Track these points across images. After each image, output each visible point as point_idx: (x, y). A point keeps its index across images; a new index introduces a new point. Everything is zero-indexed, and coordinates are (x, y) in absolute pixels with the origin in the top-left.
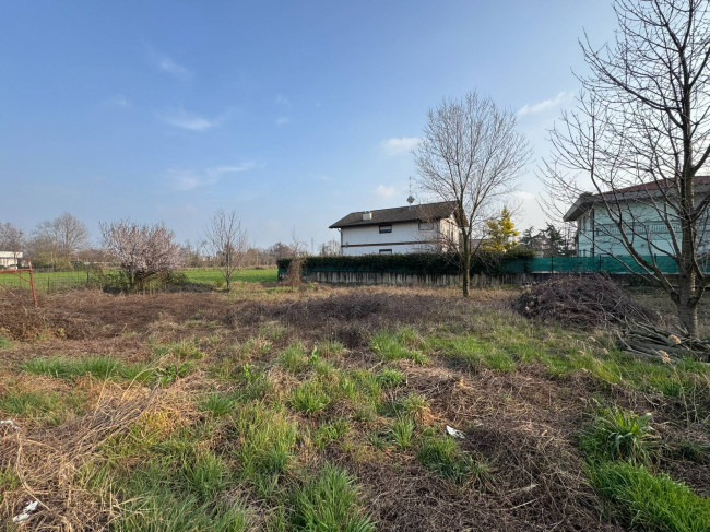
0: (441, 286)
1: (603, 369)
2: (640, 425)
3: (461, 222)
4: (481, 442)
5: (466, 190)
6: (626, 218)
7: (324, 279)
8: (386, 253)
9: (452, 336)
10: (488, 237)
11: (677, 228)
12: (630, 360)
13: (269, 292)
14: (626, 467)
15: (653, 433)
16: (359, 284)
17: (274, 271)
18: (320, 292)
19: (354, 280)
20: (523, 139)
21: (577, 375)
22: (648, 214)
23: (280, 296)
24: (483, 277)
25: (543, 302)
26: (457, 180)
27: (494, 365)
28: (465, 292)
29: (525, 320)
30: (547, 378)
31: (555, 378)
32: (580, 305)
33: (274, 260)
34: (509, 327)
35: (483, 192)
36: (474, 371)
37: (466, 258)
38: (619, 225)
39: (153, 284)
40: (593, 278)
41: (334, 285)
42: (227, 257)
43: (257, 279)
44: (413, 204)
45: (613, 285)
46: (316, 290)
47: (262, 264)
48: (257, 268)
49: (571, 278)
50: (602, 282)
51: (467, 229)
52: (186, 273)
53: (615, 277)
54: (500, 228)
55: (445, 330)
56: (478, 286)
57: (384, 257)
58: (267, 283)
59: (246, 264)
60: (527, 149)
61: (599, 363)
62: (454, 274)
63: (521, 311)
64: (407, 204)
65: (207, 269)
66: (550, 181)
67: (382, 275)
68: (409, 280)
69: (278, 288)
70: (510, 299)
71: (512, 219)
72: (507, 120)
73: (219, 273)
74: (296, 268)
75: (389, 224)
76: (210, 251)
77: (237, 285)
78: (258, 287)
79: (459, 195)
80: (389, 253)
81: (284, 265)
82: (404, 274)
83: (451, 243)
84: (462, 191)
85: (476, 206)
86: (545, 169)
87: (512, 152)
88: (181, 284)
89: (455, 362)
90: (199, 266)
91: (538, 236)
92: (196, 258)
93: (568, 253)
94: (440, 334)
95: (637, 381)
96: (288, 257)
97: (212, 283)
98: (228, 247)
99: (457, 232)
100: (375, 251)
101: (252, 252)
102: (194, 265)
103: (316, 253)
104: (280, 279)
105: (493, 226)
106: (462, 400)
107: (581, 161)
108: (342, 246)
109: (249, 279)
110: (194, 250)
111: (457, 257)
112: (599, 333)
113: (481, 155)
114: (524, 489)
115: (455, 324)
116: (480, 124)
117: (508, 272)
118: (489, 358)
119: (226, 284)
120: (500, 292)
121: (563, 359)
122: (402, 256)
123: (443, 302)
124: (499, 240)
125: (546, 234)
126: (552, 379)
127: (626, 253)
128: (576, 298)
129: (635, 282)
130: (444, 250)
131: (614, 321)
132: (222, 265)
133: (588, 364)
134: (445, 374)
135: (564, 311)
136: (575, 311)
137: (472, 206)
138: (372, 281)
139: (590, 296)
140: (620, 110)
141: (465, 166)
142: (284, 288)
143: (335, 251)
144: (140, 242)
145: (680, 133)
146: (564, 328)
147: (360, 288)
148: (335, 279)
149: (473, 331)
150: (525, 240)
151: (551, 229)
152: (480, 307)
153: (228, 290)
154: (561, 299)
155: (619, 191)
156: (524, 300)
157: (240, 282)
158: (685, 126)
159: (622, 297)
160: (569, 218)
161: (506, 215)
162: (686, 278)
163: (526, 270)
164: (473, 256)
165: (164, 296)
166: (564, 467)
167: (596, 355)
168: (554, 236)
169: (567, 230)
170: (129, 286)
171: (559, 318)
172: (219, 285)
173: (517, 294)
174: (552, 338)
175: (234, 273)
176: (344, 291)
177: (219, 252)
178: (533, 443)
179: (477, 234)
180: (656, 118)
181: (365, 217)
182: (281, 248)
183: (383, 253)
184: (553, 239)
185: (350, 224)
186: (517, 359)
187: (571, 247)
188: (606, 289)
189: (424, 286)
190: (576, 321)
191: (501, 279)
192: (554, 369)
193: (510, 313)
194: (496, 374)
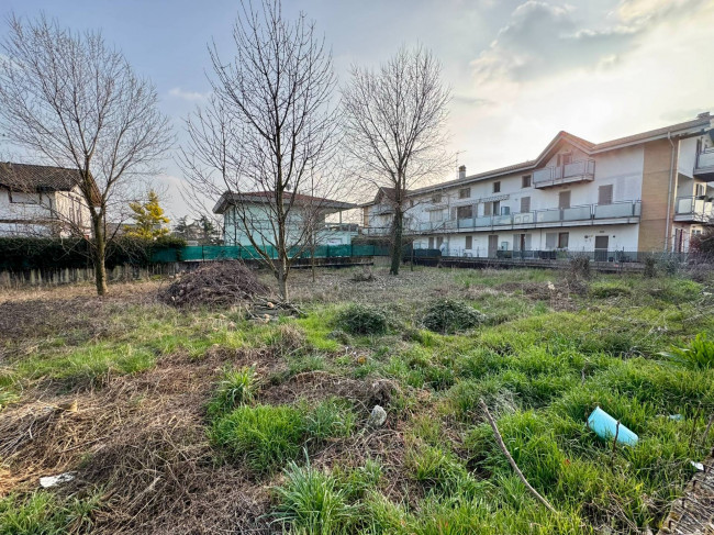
0: (61, 284)
1: (234, 339)
2: (246, 376)
3: (94, 199)
5: (93, 157)
6: (248, 214)
9: (69, 350)
10: (131, 221)
11: (277, 227)
12: (251, 326)
15: (256, 377)
20: (166, 120)
21: (213, 351)
22: (261, 214)
24: (128, 269)
25: (192, 289)
26: (77, 142)
27: (129, 368)
28: (100, 290)
29: (173, 310)
30: (189, 363)
31: (195, 361)
32: (222, 288)
34: (154, 321)
35: (119, 167)
36: (99, 385)
37: (99, 246)
38: (244, 220)
40: (233, 264)
45: (246, 268)
49: (216, 265)
50: (239, 267)
51: (98, 210)
53: (248, 262)
54: (147, 212)
55: (57, 345)
56: (122, 280)
60: (171, 133)
61: (230, 335)
62: (83, 267)
63: (169, 302)
70: (159, 290)
71: (161, 205)
79: (82, 163)
83: (74, 227)
84: (88, 159)
85: (109, 183)
86: (185, 160)
87: (154, 130)
89: (72, 384)
91: (193, 225)
93: (220, 242)
94: (45, 352)
95: (253, 341)
99: (86, 215)
105: (138, 210)
106: (73, 432)
107: (215, 160)
111: (84, 244)
112: (234, 310)
114: (146, 491)
115: (76, 333)
117: (159, 262)
118: (124, 363)
120: (149, 284)
121: (205, 339)
124: (146, 226)
125: (200, 224)
126: (193, 362)
127: (250, 243)
128: (219, 282)
129: (261, 267)
130: (65, 235)
131: (246, 297)
133: (223, 337)
134: (46, 407)
135: (210, 295)
136: (219, 294)
137: (105, 182)
139: (229, 279)
140: (240, 126)
141: (90, 128)
145: (275, 157)
146: (210, 310)
149: (105, 335)
150: (180, 228)
151: (204, 219)
152: (120, 304)
154: (208, 284)
155: (244, 195)
156: (174, 290)
158: (277, 154)
159: (251, 278)
160: (219, 211)
161: (153, 199)
162: (281, 261)
163: (179, 259)
164: (110, 243)
166: (187, 443)
167: (230, 328)
168: (208, 227)
169: (217, 221)
171: (206, 303)
173: (166, 284)
174: (197, 322)
178: (159, 435)
179: (112, 216)
180: (262, 141)
184: (206, 229)
186: (158, 353)
187: (221, 237)
188: (241, 272)
189: (27, 286)
190: (219, 303)
191: (151, 270)
192: (194, 352)
193: (158, 306)
194: (130, 378)
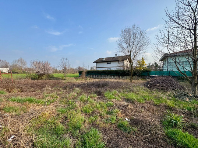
0: (124, 79)
1: (170, 103)
2: (180, 119)
3: (130, 61)
4: (135, 122)
6: (177, 60)
7: (91, 77)
8: (109, 70)
9: (127, 93)
10: (138, 65)
11: (192, 63)
12: (177, 100)
13: (76, 80)
14: (176, 130)
15: (184, 121)
16: (101, 78)
17: (78, 74)
18: (90, 80)
19: (100, 77)
20: (148, 38)
21: (162, 104)
22: (184, 59)
23: (79, 81)
24: (136, 77)
25: (153, 84)
26: (129, 50)
27: (139, 101)
28: (131, 81)
29: (148, 89)
31: (156, 105)
32: (163, 85)
33: (78, 71)
34: (143, 91)
35: (136, 53)
36: (133, 103)
37: (131, 71)
38: (175, 62)
39: (44, 77)
40: (167, 77)
41: (94, 78)
42: (65, 70)
43: (73, 76)
44: (117, 56)
45: (173, 79)
46: (89, 80)
47: (74, 72)
48: (73, 73)
49: (161, 77)
50: (170, 78)
51: (132, 63)
52: (53, 75)
53: (174, 77)
54: (141, 63)
55: (125, 91)
56: (135, 79)
57: (108, 71)
58: (76, 77)
59: (70, 72)
60: (149, 41)
61: (168, 101)
62: (128, 76)
63: (147, 86)
64: (115, 56)
65: (59, 73)
66: (156, 50)
67: (108, 76)
68: (115, 77)
69: (79, 79)
70: (144, 83)
71: (145, 60)
72: (144, 32)
73: (62, 75)
74: (84, 73)
75: (110, 62)
76: (60, 69)
77: (67, 78)
78: (73, 79)
79: (130, 54)
80: (110, 70)
81: (80, 73)
82: (114, 76)
83: (127, 67)
84: (131, 52)
85: (134, 57)
86: (154, 46)
87: (145, 41)
88: (52, 78)
89: (128, 100)
90: (57, 73)
91: (152, 65)
92: (56, 70)
93: (160, 70)
94: (124, 92)
95: (179, 106)
96: (81, 71)
97: (61, 77)
98: (65, 67)
99: (129, 64)
100: (106, 69)
101: (72, 69)
102: (56, 72)
103: (89, 69)
104: (79, 76)
105: (139, 62)
106: (130, 111)
107: (165, 44)
108: (97, 68)
109: (71, 76)
110: (56, 68)
111: (129, 71)
112: (169, 93)
113: (136, 42)
114: (147, 135)
115: (128, 90)
116: (136, 34)
117: (143, 76)
118: (138, 99)
119: (64, 78)
120: (141, 81)
121: (158, 100)
122: (113, 71)
123: (125, 84)
124: (141, 66)
125: (154, 65)
126: (155, 105)
127: (177, 70)
128: (163, 83)
129: (179, 79)
130: (125, 69)
131: (173, 89)
132: (63, 72)
133: (166, 101)
134: (125, 103)
135: (159, 86)
136: (162, 86)
137: (133, 57)
138: (105, 77)
139: (166, 82)
140: (176, 30)
141: (131, 45)
142: (80, 79)
143: (95, 69)
144: (41, 66)
145: (193, 36)
146: (159, 91)
147: (102, 79)
148: (95, 77)
149: (133, 92)
150: (149, 66)
151: (156, 63)
152: (135, 85)
153: (65, 80)
154: (158, 83)
155: (175, 53)
156: (148, 83)
157: (68, 77)
158: (195, 34)
159: (176, 83)
160: (161, 60)
161: (143, 59)
162: (194, 78)
163: (149, 75)
164: (133, 71)
165: (47, 81)
166: (158, 130)
167: (168, 99)
168: (156, 65)
169: (160, 64)
170: (38, 78)
171: (157, 88)
172: (63, 78)
173: (146, 81)
174: (155, 94)
175: (67, 75)
176: (97, 80)
177: (62, 69)
178: (150, 123)
179: (135, 64)
180: (187, 32)
181: (103, 60)
182: (80, 68)
183: (108, 70)
184: (156, 66)
185: (99, 61)
186: (145, 99)
187: (161, 69)
188: (171, 80)
189: (119, 79)
190: (162, 89)
191: (141, 77)
192: (156, 103)
193: (144, 87)
194: (139, 104)
